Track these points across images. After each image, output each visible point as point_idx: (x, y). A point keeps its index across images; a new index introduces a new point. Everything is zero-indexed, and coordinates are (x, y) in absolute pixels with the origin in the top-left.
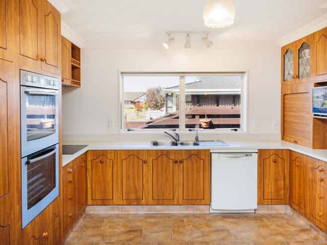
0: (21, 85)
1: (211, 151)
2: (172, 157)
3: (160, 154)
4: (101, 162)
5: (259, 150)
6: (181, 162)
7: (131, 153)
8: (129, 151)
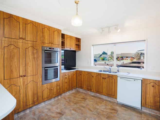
0: (42, 50)
1: (118, 76)
2: (102, 76)
3: (98, 74)
4: (81, 74)
5: (143, 79)
6: (105, 79)
7: (89, 73)
8: (88, 72)
